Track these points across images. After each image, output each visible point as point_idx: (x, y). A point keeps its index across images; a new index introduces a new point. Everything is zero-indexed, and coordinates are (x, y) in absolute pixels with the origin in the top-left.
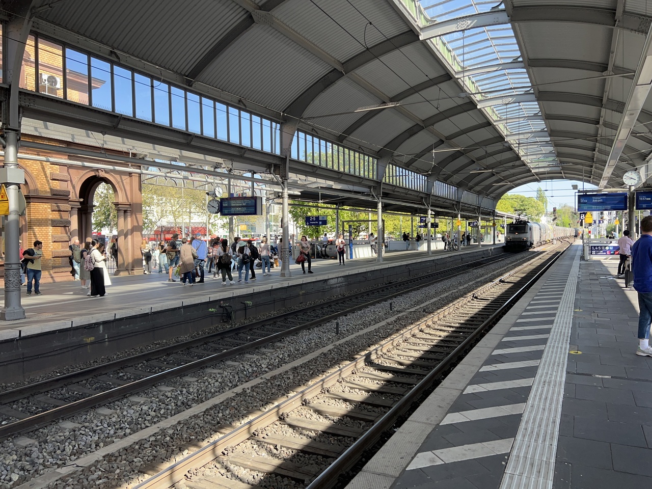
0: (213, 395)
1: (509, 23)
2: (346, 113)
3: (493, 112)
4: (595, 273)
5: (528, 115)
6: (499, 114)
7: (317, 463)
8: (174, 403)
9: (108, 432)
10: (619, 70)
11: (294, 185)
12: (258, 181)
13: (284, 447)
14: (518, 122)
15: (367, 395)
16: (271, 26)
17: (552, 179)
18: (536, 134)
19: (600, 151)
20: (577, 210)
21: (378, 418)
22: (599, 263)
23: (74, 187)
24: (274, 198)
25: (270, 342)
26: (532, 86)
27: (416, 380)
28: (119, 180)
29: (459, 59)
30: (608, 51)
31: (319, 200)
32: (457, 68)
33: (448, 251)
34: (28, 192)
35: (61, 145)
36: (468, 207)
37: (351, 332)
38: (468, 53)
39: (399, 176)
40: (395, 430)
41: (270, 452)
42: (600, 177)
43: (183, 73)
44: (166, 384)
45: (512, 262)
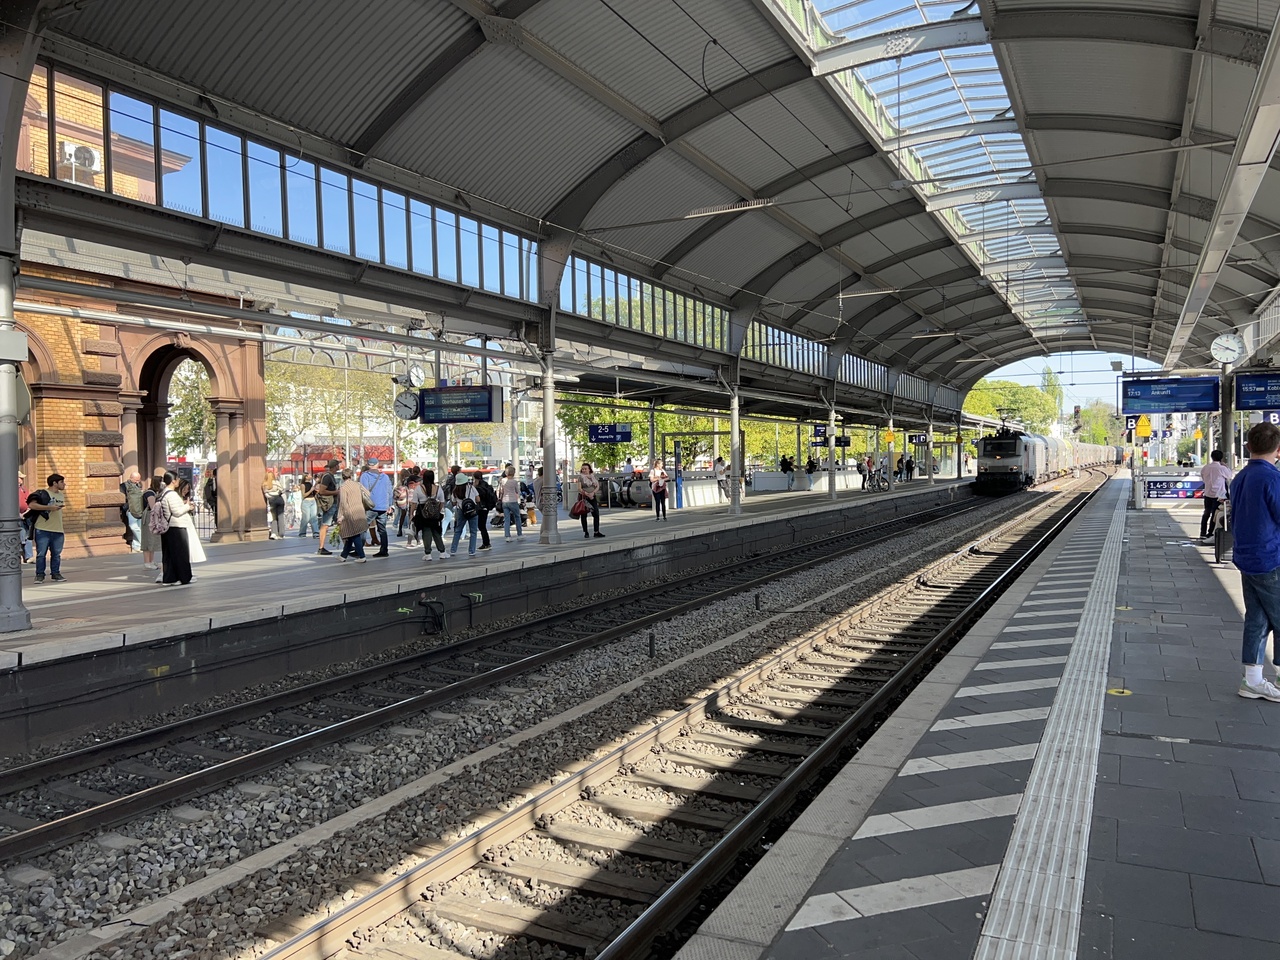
0: (405, 779)
1: (988, 42)
2: (670, 220)
3: (958, 218)
4: (1156, 534)
5: (1024, 225)
6: (968, 222)
7: (610, 915)
8: (328, 796)
9: (194, 854)
10: (1202, 136)
11: (567, 363)
12: (495, 355)
13: (545, 882)
14: (1005, 239)
15: (709, 778)
16: (518, 48)
17: (1072, 351)
18: (1040, 261)
19: (1166, 296)
20: (1120, 411)
21: (731, 824)
22: (1164, 515)
23: (129, 368)
24: (528, 389)
25: (519, 674)
26: (1034, 167)
27: (806, 748)
28: (220, 354)
29: (890, 114)
30: (1182, 98)
31: (615, 393)
32: (886, 132)
34: (37, 377)
35: (102, 285)
36: (908, 406)
37: (679, 653)
38: (908, 102)
39: (774, 345)
40: (765, 847)
41: (517, 893)
42: (1166, 345)
43: (344, 141)
44: (312, 757)
45: (995, 514)
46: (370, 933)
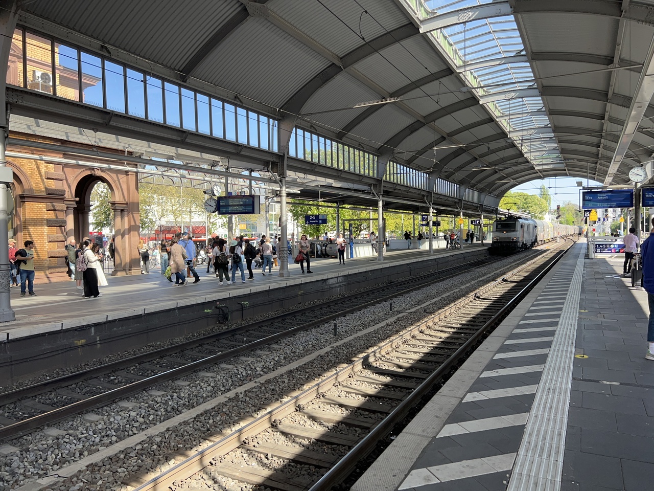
0: (205, 400)
1: (512, 14)
2: (346, 109)
3: (496, 107)
4: (600, 272)
5: (531, 111)
6: (502, 109)
7: (309, 474)
8: (164, 408)
9: (93, 439)
10: (624, 63)
11: (294, 183)
12: (256, 179)
13: (275, 456)
14: (521, 118)
15: (363, 400)
16: (266, 19)
17: (556, 176)
18: (539, 130)
19: (605, 148)
20: (581, 208)
21: (374, 425)
22: (604, 261)
23: (69, 186)
24: (274, 197)
25: (267, 344)
26: (536, 80)
27: (415, 384)
28: (116, 179)
29: (461, 53)
30: (614, 43)
31: (319, 198)
32: (458, 62)
33: (450, 250)
34: (22, 191)
35: (55, 144)
36: (470, 205)
37: (350, 334)
38: (470, 47)
39: (400, 173)
40: (392, 438)
41: (260, 462)
42: (605, 173)
43: (177, 68)
44: (158, 388)
45: (515, 261)
46: (181, 483)
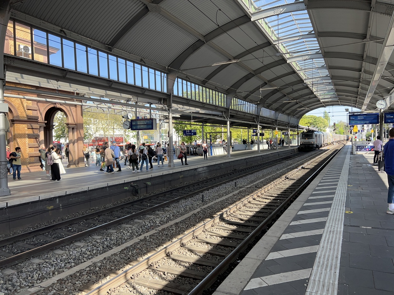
0: (126, 241)
1: (306, 10)
2: (207, 66)
3: (297, 65)
4: (360, 162)
5: (318, 67)
6: (300, 66)
7: (189, 283)
8: (102, 246)
9: (60, 265)
10: (373, 38)
11: (176, 111)
12: (154, 109)
13: (169, 273)
14: (312, 71)
15: (221, 240)
16: (159, 13)
17: (333, 106)
18: (323, 78)
19: (362, 88)
20: (348, 124)
22: (362, 156)
23: (41, 114)
24: (164, 119)
25: (162, 207)
26: (321, 49)
27: (251, 230)
28: (69, 109)
29: (276, 33)
30: (367, 26)
31: (191, 120)
32: (274, 38)
34: (13, 117)
35: (32, 89)
36: (282, 123)
37: (211, 201)
38: (281, 29)
39: (240, 105)
40: (238, 261)
41: (160, 276)
42: (362, 104)
43: (106, 43)
44: (97, 234)
45: (309, 156)
46: (114, 290)
